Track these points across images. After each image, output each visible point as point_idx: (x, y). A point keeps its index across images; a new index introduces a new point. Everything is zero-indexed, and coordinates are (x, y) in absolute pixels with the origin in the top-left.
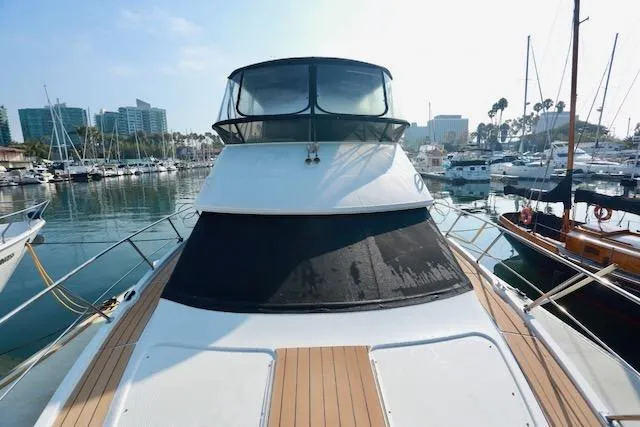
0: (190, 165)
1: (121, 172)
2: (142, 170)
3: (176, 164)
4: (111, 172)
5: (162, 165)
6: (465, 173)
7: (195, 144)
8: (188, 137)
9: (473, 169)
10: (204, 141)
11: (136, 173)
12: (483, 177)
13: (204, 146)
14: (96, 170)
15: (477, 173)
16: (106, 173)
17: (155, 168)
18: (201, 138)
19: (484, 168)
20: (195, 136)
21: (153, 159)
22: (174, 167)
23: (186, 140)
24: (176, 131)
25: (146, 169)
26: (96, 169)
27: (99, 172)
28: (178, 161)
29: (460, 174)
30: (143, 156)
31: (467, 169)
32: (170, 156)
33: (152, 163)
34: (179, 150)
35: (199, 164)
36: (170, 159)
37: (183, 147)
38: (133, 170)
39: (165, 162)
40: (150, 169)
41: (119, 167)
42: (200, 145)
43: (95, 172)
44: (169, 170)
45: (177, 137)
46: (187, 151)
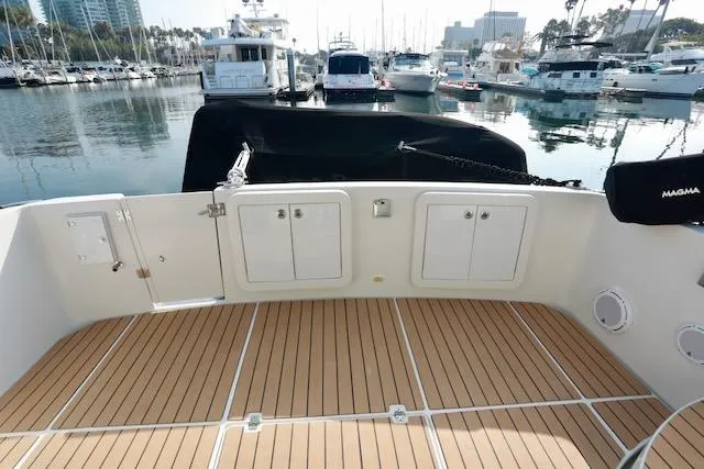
0: (172, 71)
1: (72, 78)
2: (104, 76)
3: (153, 70)
4: (56, 78)
5: (132, 69)
6: (565, 81)
7: (179, 42)
8: (170, 33)
9: (577, 75)
10: (193, 39)
11: (96, 80)
12: (589, 89)
13: (193, 46)
14: (33, 75)
15: (583, 83)
16: (48, 79)
17: (123, 75)
18: (188, 35)
19: (593, 75)
20: (179, 32)
21: (119, 61)
22: (152, 74)
23: (168, 37)
24: (154, 25)
25: (111, 76)
26: (32, 72)
27: (36, 77)
28: (158, 66)
29: (556, 84)
30: (105, 58)
31: (568, 75)
32: (144, 57)
33: (118, 67)
34: (160, 52)
35: (186, 70)
36: (144, 62)
37: (166, 47)
38: (90, 76)
39: (137, 67)
40: (117, 75)
41: (69, 71)
42: (187, 45)
43: (30, 77)
44: (144, 78)
45: (156, 33)
46: (173, 52)
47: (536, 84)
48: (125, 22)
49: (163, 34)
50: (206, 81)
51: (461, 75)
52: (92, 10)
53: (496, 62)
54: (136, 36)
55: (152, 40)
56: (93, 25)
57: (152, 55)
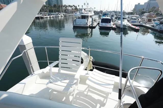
0: (67, 15)
1: (48, 17)
2: (54, 16)
3: (64, 15)
4: (46, 17)
5: (60, 15)
7: (70, 8)
8: (68, 6)
10: (72, 8)
11: (52, 17)
13: (72, 9)
16: (44, 17)
17: (58, 16)
18: (72, 6)
20: (70, 6)
26: (42, 15)
27: (43, 17)
28: (64, 14)
30: (55, 12)
32: (62, 12)
33: (57, 14)
34: (65, 10)
35: (70, 15)
36: (62, 13)
37: (67, 9)
38: (52, 16)
39: (61, 14)
40: (56, 16)
41: (48, 15)
42: (71, 9)
43: (42, 17)
44: (62, 16)
45: (65, 6)
46: (68, 10)
47: (157, 28)
48: (60, 4)
49: (67, 6)
50: (74, 23)
51: (136, 22)
52: (54, 2)
53: (147, 19)
54: (61, 7)
55: (64, 8)
56: (53, 4)
57: (64, 11)
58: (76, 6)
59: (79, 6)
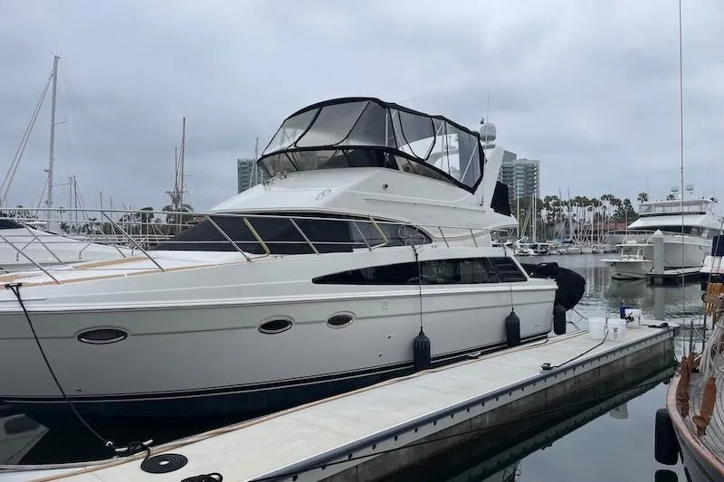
3: (535, 247)
5: (510, 246)
7: (579, 213)
8: (572, 203)
10: (599, 210)
13: (598, 217)
18: (596, 203)
20: (582, 202)
23: (566, 207)
32: (527, 233)
34: (550, 226)
36: (525, 239)
37: (561, 219)
39: (517, 243)
42: (590, 216)
44: (522, 255)
45: (551, 203)
46: (567, 225)
55: (544, 212)
58: (627, 202)
59: (644, 197)
